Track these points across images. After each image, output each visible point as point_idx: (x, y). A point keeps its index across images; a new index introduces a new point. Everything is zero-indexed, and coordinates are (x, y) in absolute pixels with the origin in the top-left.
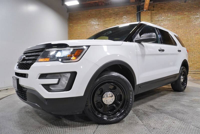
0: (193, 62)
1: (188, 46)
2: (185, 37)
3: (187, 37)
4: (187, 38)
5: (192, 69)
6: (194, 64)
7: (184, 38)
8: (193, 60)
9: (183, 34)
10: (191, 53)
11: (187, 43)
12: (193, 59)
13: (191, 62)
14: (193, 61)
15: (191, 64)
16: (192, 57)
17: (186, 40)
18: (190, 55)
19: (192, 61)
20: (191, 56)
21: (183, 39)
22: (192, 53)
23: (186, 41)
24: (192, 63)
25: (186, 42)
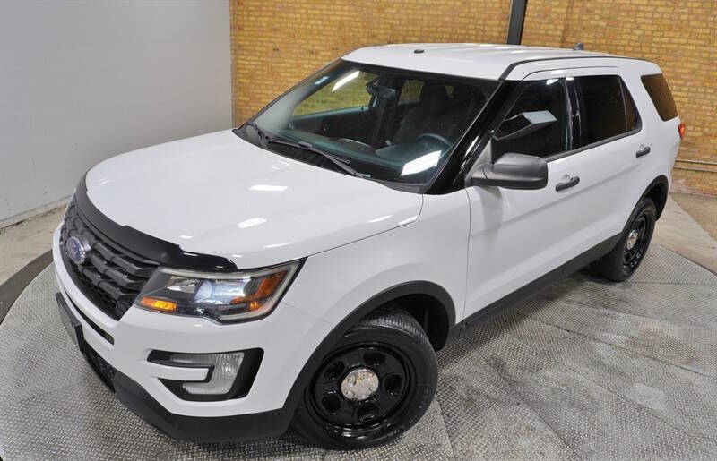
0: (707, 130)
1: (706, 62)
2: (704, 25)
3: (711, 25)
4: (712, 29)
5: (696, 155)
6: (711, 135)
7: (700, 31)
8: (710, 123)
9: (700, 11)
10: (709, 91)
11: (706, 52)
12: (711, 119)
13: (699, 129)
14: (707, 125)
15: (700, 134)
16: (710, 108)
17: (704, 37)
18: (706, 101)
19: (704, 123)
20: (708, 105)
21: (694, 30)
22: (712, 94)
23: (703, 42)
24: (701, 131)
25: (705, 46)
